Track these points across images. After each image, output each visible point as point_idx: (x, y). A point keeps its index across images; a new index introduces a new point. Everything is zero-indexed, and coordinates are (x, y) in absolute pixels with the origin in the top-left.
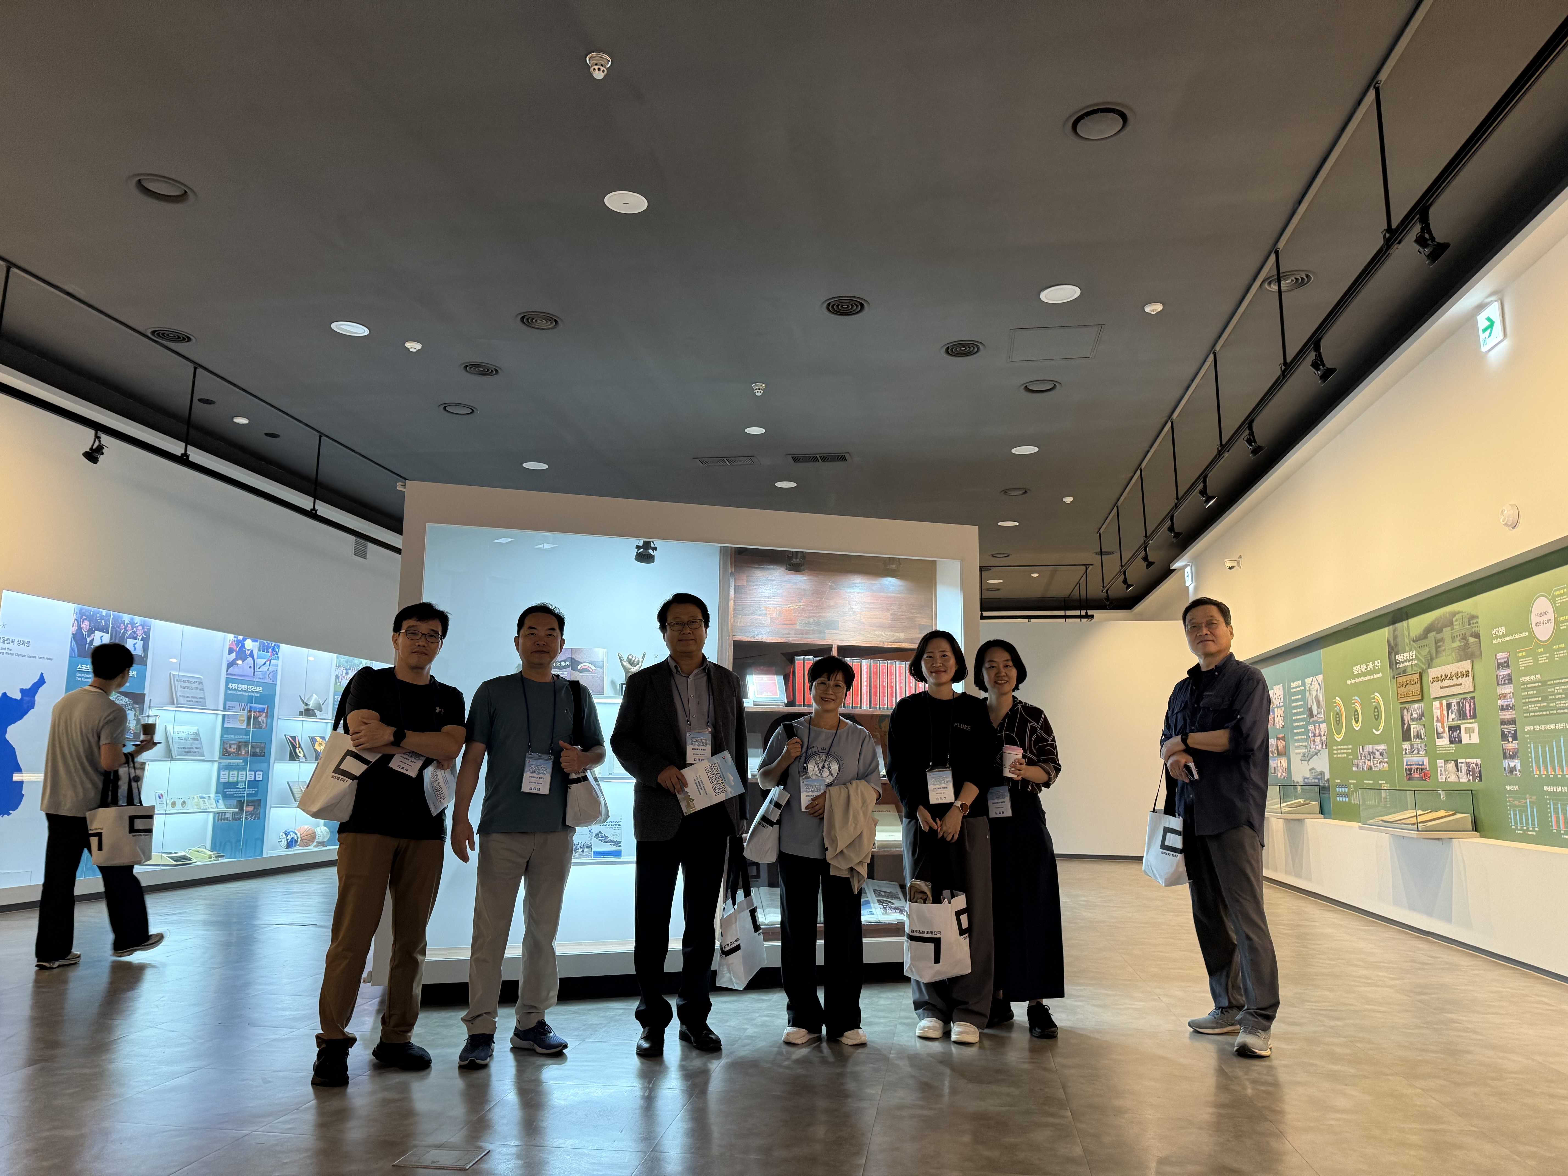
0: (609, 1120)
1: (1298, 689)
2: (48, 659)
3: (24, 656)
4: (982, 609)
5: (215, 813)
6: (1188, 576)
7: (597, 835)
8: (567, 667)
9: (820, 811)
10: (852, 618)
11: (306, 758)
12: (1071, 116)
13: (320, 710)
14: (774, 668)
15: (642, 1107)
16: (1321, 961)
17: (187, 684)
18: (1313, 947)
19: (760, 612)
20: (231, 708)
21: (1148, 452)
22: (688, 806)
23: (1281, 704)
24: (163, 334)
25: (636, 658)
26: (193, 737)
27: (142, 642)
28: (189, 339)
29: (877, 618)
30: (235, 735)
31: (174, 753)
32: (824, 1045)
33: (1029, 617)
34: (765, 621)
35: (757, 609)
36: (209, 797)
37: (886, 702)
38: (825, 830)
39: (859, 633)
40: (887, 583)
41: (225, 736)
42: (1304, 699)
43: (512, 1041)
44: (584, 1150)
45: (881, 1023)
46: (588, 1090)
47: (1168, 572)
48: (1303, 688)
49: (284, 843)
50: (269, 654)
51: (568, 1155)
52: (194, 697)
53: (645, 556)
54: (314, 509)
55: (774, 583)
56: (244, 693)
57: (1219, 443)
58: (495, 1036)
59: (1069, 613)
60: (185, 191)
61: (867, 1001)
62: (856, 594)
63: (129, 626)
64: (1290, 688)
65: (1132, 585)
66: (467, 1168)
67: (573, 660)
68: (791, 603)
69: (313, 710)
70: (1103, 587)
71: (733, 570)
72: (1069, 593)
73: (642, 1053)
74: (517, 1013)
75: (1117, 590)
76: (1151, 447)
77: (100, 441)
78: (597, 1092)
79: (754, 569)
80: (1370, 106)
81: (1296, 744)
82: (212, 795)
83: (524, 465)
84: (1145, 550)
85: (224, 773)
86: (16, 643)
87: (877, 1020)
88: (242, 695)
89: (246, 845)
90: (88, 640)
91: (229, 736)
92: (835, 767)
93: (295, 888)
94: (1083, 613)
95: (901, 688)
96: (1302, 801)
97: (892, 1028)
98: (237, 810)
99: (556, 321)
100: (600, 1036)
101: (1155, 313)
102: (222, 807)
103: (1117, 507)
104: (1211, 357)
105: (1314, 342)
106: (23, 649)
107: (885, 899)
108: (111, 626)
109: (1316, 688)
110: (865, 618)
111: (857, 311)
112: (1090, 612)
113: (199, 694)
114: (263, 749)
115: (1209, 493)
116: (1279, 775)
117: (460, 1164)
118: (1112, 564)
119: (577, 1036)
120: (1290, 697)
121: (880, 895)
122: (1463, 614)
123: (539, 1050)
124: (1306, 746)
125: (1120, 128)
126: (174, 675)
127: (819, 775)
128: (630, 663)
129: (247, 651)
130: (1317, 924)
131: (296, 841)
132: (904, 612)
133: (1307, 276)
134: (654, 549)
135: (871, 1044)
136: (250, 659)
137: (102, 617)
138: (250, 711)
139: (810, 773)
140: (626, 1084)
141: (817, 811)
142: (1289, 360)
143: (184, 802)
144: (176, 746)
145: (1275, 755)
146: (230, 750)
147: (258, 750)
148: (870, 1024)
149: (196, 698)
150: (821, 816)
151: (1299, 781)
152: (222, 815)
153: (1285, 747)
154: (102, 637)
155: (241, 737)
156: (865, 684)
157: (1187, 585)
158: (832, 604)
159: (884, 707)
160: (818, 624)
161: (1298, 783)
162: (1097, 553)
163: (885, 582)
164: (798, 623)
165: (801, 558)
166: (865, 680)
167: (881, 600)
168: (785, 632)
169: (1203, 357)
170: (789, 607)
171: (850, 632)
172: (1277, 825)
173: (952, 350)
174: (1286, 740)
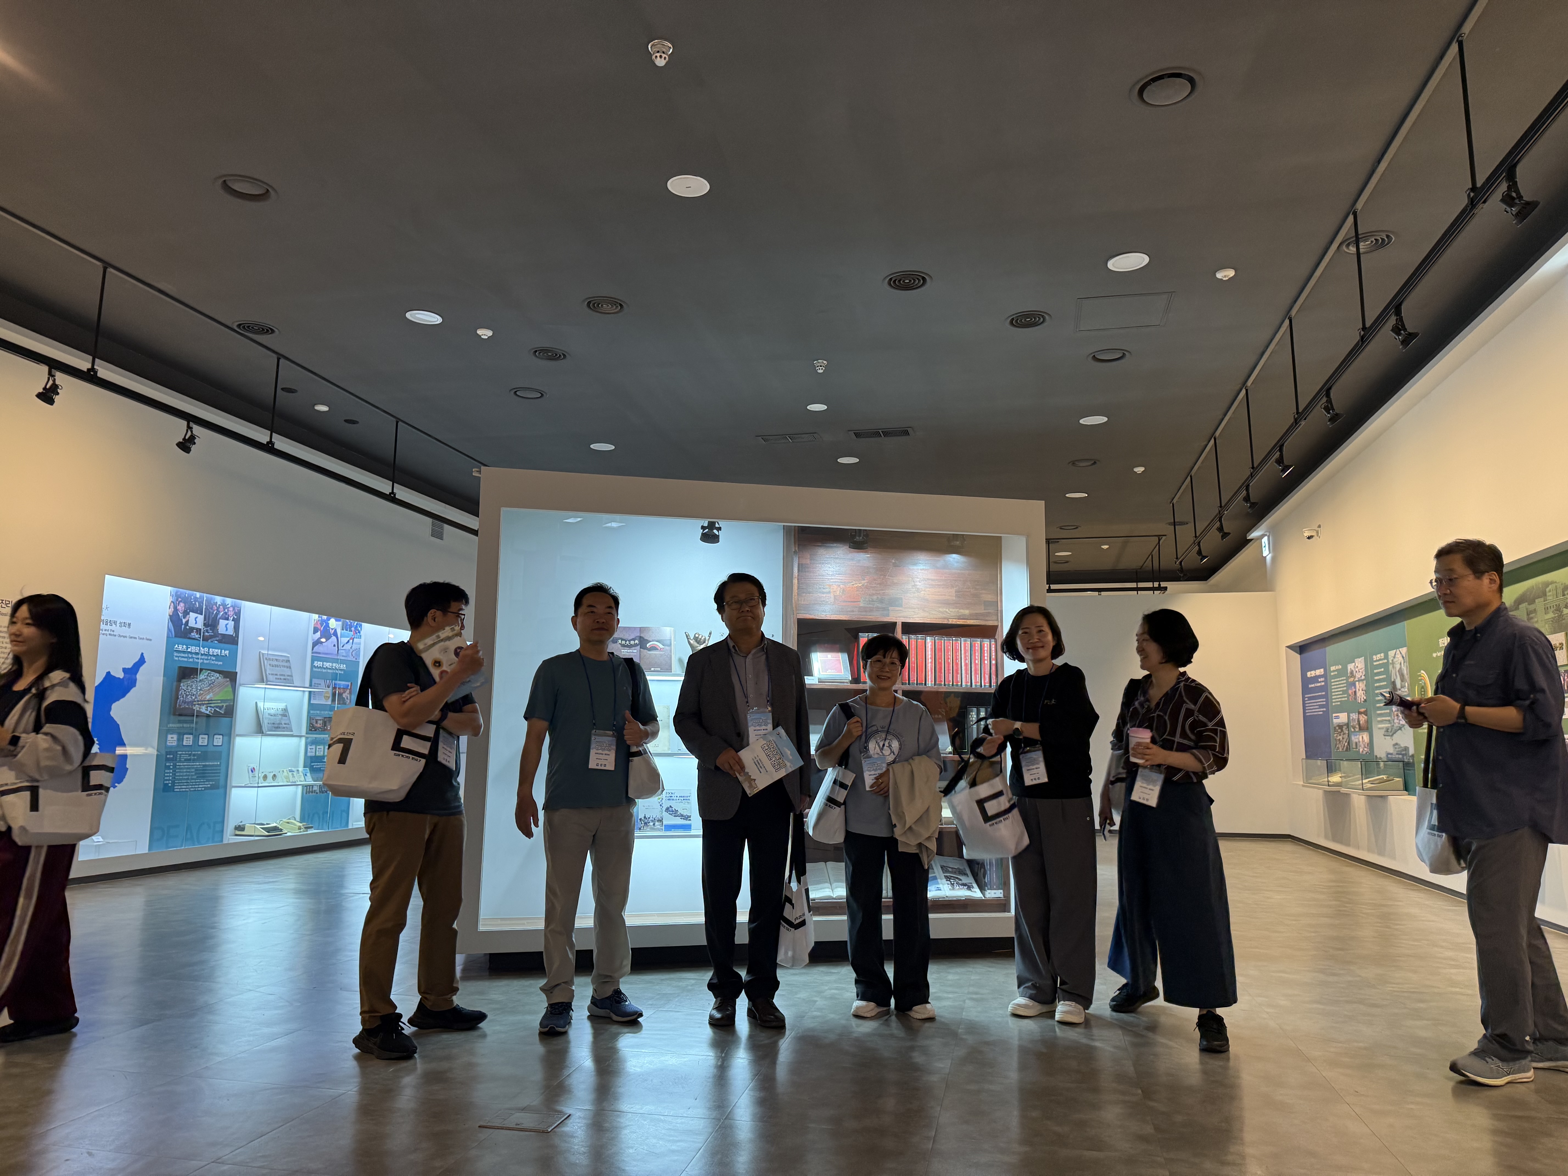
0: (683, 1087)
1: (1381, 662)
2: (148, 639)
3: (126, 637)
4: (1049, 582)
5: (303, 786)
6: (1265, 547)
7: (667, 810)
8: (636, 645)
9: (886, 789)
10: (916, 595)
12: (1138, 82)
14: (838, 646)
15: (715, 1076)
16: (1404, 941)
17: (275, 663)
18: (1398, 927)
19: (824, 590)
20: (317, 685)
21: (1222, 419)
22: (751, 786)
23: (1363, 677)
24: (248, 327)
25: (702, 636)
26: (281, 713)
27: (233, 622)
28: (273, 331)
29: (941, 595)
30: (321, 710)
31: (265, 729)
32: (893, 1018)
33: (1100, 590)
34: (828, 599)
35: (820, 586)
36: (298, 770)
37: (951, 679)
38: (891, 806)
39: (923, 610)
40: (951, 559)
41: (311, 712)
42: (1387, 672)
43: (589, 1009)
44: (660, 1116)
45: (950, 998)
46: (663, 1058)
47: (1243, 542)
48: (1386, 661)
50: (352, 633)
51: (645, 1120)
52: (282, 675)
53: (710, 536)
54: (393, 492)
55: (838, 561)
56: (329, 671)
57: (1296, 411)
58: (573, 1004)
59: (1141, 585)
60: (268, 190)
61: (935, 976)
62: (920, 571)
63: (221, 607)
64: (1372, 661)
65: (1207, 557)
66: (549, 1130)
67: (642, 639)
68: (855, 580)
70: (1177, 558)
71: (797, 549)
72: (1141, 564)
73: (714, 1023)
74: (593, 983)
75: (1191, 560)
76: (1225, 415)
77: (192, 432)
78: (672, 1061)
79: (817, 548)
80: (1453, 59)
81: (1379, 719)
82: (301, 769)
83: (592, 446)
84: (1220, 520)
85: (311, 747)
86: (118, 625)
87: (946, 995)
88: (327, 672)
89: (333, 816)
90: (184, 621)
91: (315, 712)
92: (895, 744)
94: (1156, 584)
95: (966, 665)
96: (1385, 777)
97: (961, 1003)
99: (621, 305)
100: (674, 1006)
101: (1227, 278)
102: (310, 781)
103: (1191, 476)
104: (1287, 322)
105: (1395, 306)
106: (124, 631)
107: (952, 875)
108: (204, 607)
109: (1400, 661)
110: (929, 595)
111: (919, 285)
112: (1163, 584)
113: (287, 672)
115: (1286, 462)
116: (1361, 750)
117: (541, 1127)
118: (1186, 534)
119: (652, 1005)
120: (1372, 670)
121: (947, 871)
122: (1557, 584)
123: (615, 1018)
124: (1389, 721)
125: (1187, 94)
126: (263, 654)
127: (881, 754)
128: (696, 641)
129: (331, 630)
130: (1400, 903)
132: (969, 588)
133: (1388, 236)
134: (719, 529)
135: (939, 1018)
136: (334, 638)
137: (196, 599)
138: (335, 688)
139: (871, 752)
140: (700, 1053)
141: (882, 788)
142: (1368, 325)
143: (275, 775)
144: (266, 722)
145: (1357, 730)
146: (316, 725)
148: (939, 999)
149: (284, 675)
150: (887, 794)
151: (1382, 757)
152: (310, 788)
153: (1367, 722)
154: (196, 618)
155: (327, 712)
156: (930, 661)
157: (1264, 555)
158: (895, 581)
159: (949, 684)
160: (881, 601)
161: (1380, 758)
162: (1170, 524)
163: (949, 558)
164: (862, 601)
165: (864, 535)
166: (930, 656)
167: (945, 577)
168: (849, 610)
169: (1277, 323)
170: (853, 585)
171: (915, 609)
172: (1359, 802)
173: (1016, 321)
174: (1368, 714)
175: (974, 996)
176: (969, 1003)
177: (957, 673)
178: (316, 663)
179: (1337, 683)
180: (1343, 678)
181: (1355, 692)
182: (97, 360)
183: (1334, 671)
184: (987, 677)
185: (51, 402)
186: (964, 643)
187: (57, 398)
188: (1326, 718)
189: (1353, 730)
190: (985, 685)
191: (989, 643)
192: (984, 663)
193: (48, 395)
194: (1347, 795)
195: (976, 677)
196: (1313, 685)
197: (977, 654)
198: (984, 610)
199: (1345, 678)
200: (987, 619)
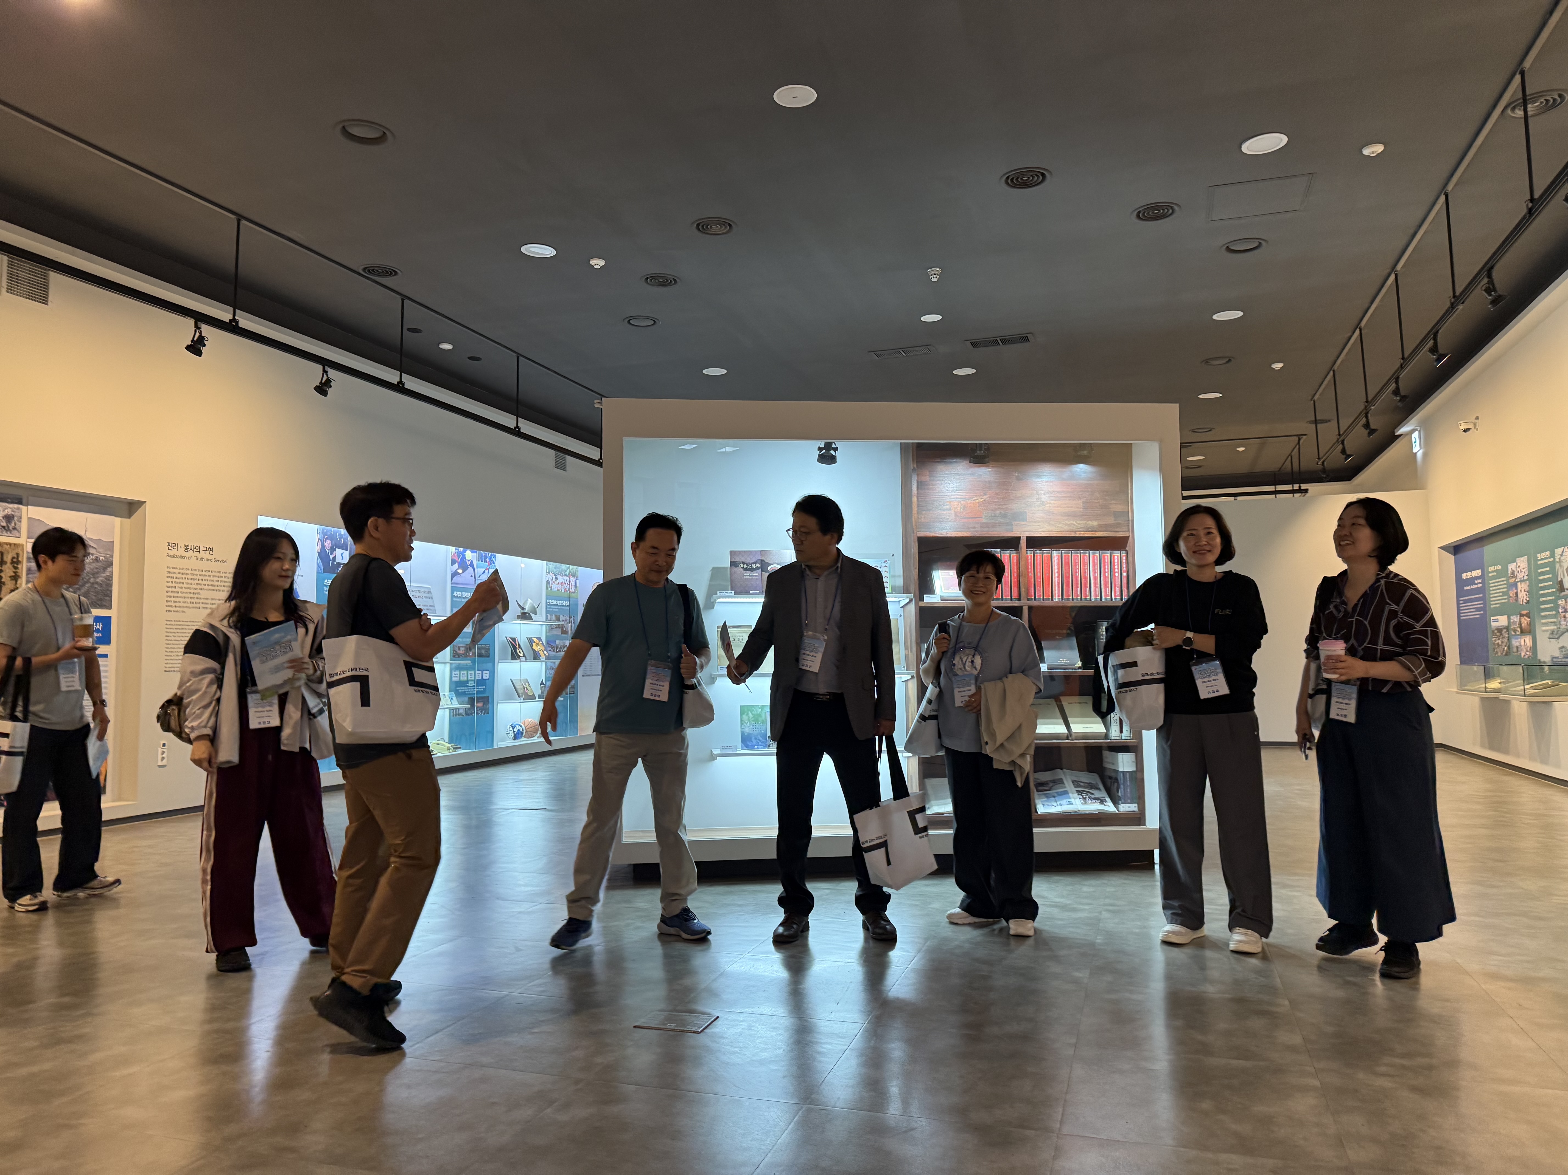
0: (825, 992)
1: (1546, 561)
4: (1184, 488)
5: (450, 709)
6: (1415, 442)
8: (757, 568)
10: (1041, 508)
11: (525, 658)
13: (535, 613)
18: (1563, 838)
19: (944, 507)
21: (1369, 308)
23: (1526, 578)
24: (373, 270)
28: (396, 273)
29: (1068, 507)
33: (1235, 495)
34: (949, 516)
35: (940, 503)
36: (444, 695)
37: (1079, 593)
39: (1049, 524)
40: (1078, 470)
42: (1553, 571)
47: (1393, 438)
48: (1552, 559)
49: (512, 735)
50: (487, 564)
53: (827, 457)
54: (517, 427)
55: (958, 477)
57: (1452, 295)
59: (1280, 488)
60: (384, 132)
62: (1044, 483)
64: (1536, 560)
65: (1352, 455)
66: (699, 1031)
67: (763, 562)
68: (976, 496)
69: (529, 614)
70: (1319, 458)
71: (915, 466)
72: (1280, 466)
75: (1335, 459)
76: (1372, 302)
77: (327, 376)
79: (937, 464)
81: (1543, 621)
82: (447, 693)
83: (704, 372)
84: (1367, 417)
85: (456, 673)
89: (479, 737)
90: (331, 557)
92: (978, 661)
93: (524, 775)
94: (1296, 487)
95: (1095, 578)
96: (1549, 682)
98: (469, 706)
99: (730, 225)
101: (1375, 155)
102: (456, 704)
103: (1334, 371)
104: (1443, 198)
107: (1084, 790)
110: (1054, 507)
111: (1038, 182)
112: (1304, 486)
113: (429, 602)
114: (487, 650)
115: (1441, 351)
116: (1523, 654)
117: (692, 1027)
118: (1328, 432)
120: (1536, 570)
121: (1079, 786)
123: (684, 935)
124: (1555, 623)
127: (963, 669)
129: (467, 561)
131: (522, 733)
132: (1097, 499)
133: (1560, 96)
134: (836, 449)
136: (470, 569)
137: (341, 536)
141: (975, 706)
142: (1537, 195)
145: (1518, 633)
146: (459, 652)
147: (483, 652)
148: (1074, 910)
150: (979, 711)
151: (1547, 661)
152: (456, 711)
153: (1529, 624)
154: (342, 554)
156: (1056, 575)
157: (1414, 451)
158: (1018, 495)
159: (1077, 599)
160: (1004, 516)
161: (1544, 662)
162: (1311, 422)
163: (1076, 469)
164: (984, 517)
165: (985, 449)
166: (1056, 571)
167: (1072, 488)
168: (971, 526)
169: (1432, 199)
170: (974, 500)
171: (1039, 522)
172: (1520, 709)
173: (1143, 214)
174: (1531, 616)
175: (1111, 908)
176: (1105, 915)
177: (1086, 587)
178: (456, 594)
179: (1496, 584)
180: (1503, 579)
181: (1517, 593)
182: (237, 311)
183: (1493, 572)
184: (1118, 590)
185: (199, 353)
186: (1093, 556)
187: (204, 350)
188: (1483, 621)
189: (1513, 633)
190: (1115, 599)
191: (1119, 555)
192: (1115, 576)
193: (196, 347)
194: (1507, 702)
195: (1106, 590)
196: (1468, 588)
197: (1107, 567)
198: (1114, 520)
199: (1505, 579)
200: (1117, 530)
